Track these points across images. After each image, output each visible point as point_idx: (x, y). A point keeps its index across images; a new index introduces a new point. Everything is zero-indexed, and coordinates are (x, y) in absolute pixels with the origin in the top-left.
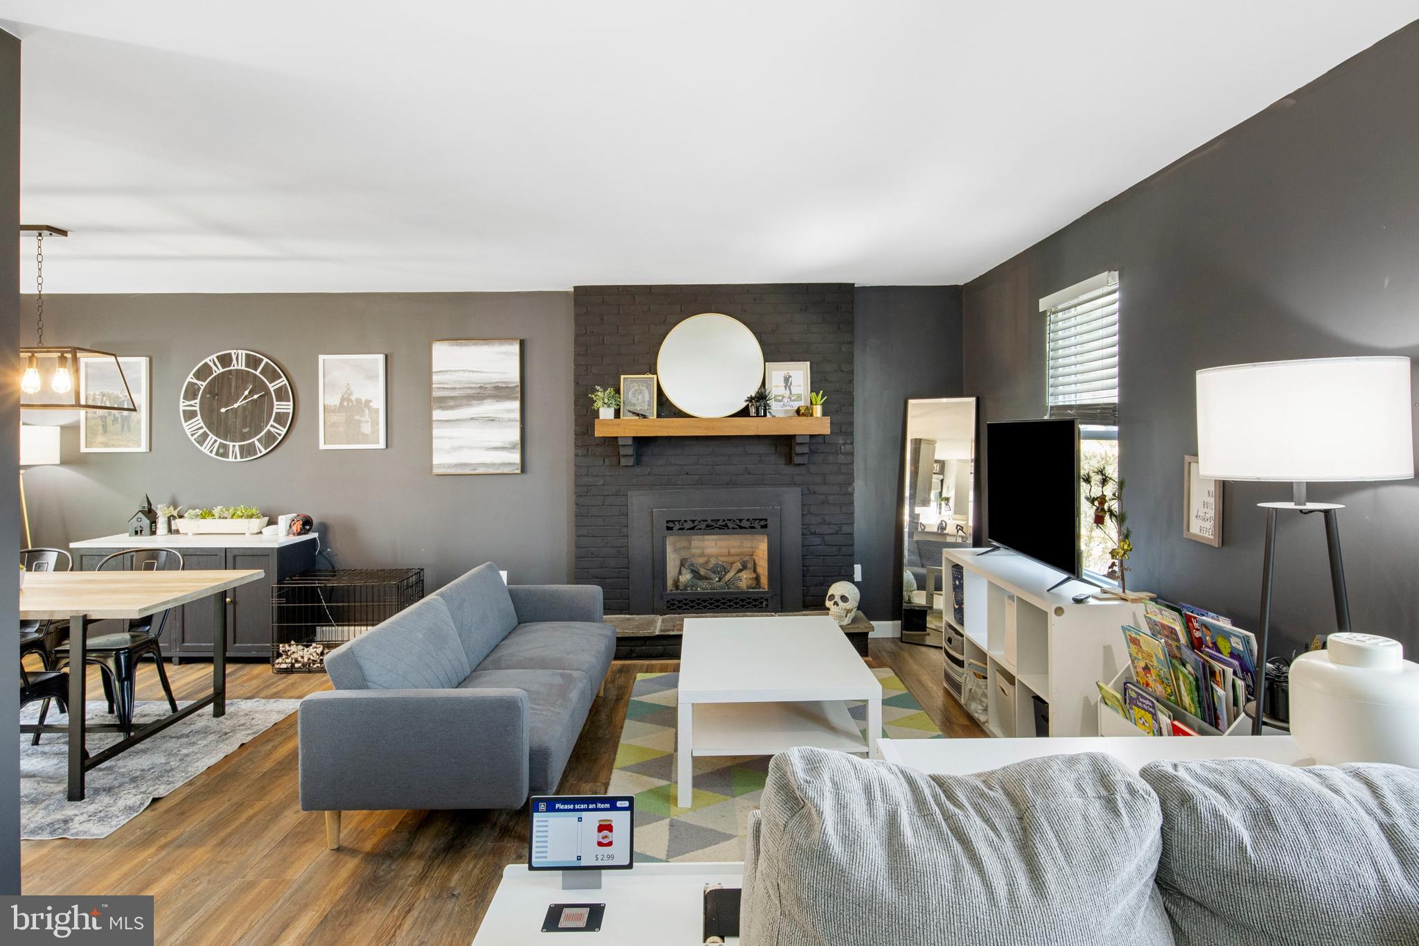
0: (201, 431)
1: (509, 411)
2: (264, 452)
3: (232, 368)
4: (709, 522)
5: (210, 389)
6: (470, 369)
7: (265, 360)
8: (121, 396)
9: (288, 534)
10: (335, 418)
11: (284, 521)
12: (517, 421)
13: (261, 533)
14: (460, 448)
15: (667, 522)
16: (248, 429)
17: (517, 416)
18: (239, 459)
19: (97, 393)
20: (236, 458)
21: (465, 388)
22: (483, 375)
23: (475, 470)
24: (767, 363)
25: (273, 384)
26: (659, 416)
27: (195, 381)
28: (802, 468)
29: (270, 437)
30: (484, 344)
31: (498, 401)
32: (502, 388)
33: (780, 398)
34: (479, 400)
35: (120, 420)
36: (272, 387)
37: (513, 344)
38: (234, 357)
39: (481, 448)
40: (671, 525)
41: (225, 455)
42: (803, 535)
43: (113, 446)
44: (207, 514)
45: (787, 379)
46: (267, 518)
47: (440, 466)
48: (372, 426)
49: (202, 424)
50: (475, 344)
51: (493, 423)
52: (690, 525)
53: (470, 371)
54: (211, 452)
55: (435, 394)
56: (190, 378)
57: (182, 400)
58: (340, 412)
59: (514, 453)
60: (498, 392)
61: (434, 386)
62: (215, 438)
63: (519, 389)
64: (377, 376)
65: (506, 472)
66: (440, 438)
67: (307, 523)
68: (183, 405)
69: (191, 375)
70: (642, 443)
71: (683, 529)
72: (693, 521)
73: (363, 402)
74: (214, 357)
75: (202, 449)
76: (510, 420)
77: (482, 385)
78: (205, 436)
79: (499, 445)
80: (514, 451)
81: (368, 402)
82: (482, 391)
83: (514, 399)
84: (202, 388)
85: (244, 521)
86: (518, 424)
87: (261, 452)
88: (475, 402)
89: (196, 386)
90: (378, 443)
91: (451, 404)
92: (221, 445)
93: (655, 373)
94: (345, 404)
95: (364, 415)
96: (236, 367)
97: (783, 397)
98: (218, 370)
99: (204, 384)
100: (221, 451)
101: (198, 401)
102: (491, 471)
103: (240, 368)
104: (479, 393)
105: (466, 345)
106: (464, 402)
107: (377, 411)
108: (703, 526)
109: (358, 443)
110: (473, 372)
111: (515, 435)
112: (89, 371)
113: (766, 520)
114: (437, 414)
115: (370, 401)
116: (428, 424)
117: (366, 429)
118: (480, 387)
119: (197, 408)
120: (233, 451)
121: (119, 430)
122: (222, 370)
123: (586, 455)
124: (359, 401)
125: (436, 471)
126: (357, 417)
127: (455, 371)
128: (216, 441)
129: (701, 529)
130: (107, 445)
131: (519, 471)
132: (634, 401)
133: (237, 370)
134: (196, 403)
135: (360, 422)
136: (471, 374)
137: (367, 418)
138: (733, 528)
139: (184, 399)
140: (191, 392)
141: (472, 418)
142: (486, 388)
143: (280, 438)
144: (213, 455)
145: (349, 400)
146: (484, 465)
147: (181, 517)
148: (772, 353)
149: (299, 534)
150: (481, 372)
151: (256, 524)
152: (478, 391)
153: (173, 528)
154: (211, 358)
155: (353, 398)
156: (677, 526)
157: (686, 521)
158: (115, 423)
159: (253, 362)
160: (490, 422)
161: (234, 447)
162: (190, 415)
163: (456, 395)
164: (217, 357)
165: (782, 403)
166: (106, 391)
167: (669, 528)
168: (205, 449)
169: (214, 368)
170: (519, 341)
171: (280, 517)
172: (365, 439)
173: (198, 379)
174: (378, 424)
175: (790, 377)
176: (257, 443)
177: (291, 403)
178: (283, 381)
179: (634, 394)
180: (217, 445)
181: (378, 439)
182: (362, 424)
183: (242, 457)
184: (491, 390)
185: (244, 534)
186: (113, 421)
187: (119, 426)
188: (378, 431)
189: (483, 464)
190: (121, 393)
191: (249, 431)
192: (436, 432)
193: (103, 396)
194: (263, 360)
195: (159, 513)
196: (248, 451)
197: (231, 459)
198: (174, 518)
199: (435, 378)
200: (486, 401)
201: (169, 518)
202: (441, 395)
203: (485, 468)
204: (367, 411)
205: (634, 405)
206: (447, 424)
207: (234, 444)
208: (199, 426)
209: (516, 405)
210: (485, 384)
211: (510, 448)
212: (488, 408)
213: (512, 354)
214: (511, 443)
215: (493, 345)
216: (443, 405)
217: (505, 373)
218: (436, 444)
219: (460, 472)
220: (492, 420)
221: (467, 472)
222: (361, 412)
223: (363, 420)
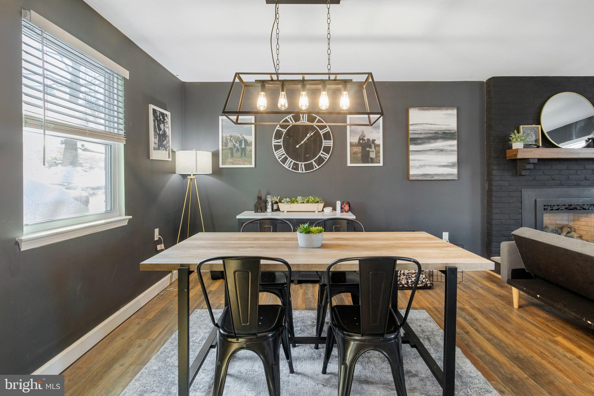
0: (284, 156)
1: (451, 146)
2: (318, 168)
3: (300, 122)
5: (288, 134)
6: (430, 123)
8: (241, 137)
10: (356, 149)
12: (456, 151)
13: (323, 211)
14: (424, 166)
15: (544, 206)
16: (309, 155)
17: (456, 148)
18: (304, 172)
19: (228, 135)
20: (303, 171)
21: (426, 133)
22: (437, 126)
23: (432, 178)
25: (322, 131)
27: (280, 129)
29: (321, 160)
30: (438, 110)
31: (445, 140)
32: (447, 133)
34: (435, 140)
35: (240, 150)
37: (453, 110)
38: (301, 116)
39: (436, 166)
40: (546, 207)
41: (297, 169)
43: (237, 164)
44: (294, 200)
46: (323, 203)
47: (414, 175)
48: (376, 154)
49: (284, 152)
50: (432, 109)
51: (443, 152)
52: (556, 208)
53: (429, 124)
54: (289, 167)
55: (411, 136)
56: (278, 128)
57: (273, 139)
58: (358, 146)
59: (454, 168)
60: (446, 135)
61: (410, 132)
62: (291, 160)
63: (456, 134)
64: (378, 127)
65: (449, 178)
66: (414, 160)
68: (274, 142)
69: (278, 126)
71: (552, 210)
72: (558, 205)
73: (371, 141)
74: (290, 116)
75: (284, 166)
76: (452, 151)
77: (436, 132)
79: (446, 164)
80: (454, 167)
81: (374, 141)
82: (436, 135)
83: (454, 139)
84: (284, 133)
85: (315, 204)
86: (456, 153)
87: (316, 167)
88: (432, 141)
89: (281, 132)
90: (380, 163)
91: (420, 142)
92: (295, 164)
94: (361, 141)
95: (371, 148)
96: (302, 122)
98: (293, 123)
99: (285, 131)
100: (294, 167)
101: (282, 140)
102: (441, 178)
103: (304, 122)
104: (435, 136)
105: (427, 110)
106: (427, 141)
107: (379, 145)
108: (563, 208)
110: (431, 124)
111: (455, 159)
112: (224, 123)
114: (412, 148)
115: (375, 140)
116: (407, 152)
117: (373, 155)
118: (435, 133)
119: (282, 144)
120: (301, 167)
121: (240, 155)
124: (368, 140)
125: (411, 178)
126: (368, 149)
127: (421, 124)
128: (291, 162)
129: (562, 210)
130: (233, 164)
131: (457, 178)
132: (528, 139)
134: (281, 141)
135: (369, 151)
136: (430, 126)
137: (373, 149)
138: (579, 209)
139: (274, 139)
140: (278, 135)
141: (431, 150)
142: (439, 133)
143: (326, 160)
144: (290, 169)
145: (363, 140)
147: (280, 202)
150: (435, 125)
152: (434, 135)
155: (366, 138)
156: (550, 208)
157: (554, 205)
158: (237, 152)
159: (311, 119)
160: (441, 152)
161: (302, 165)
162: (277, 148)
163: (422, 137)
166: (232, 134)
167: (545, 209)
168: (286, 166)
170: (456, 108)
171: (337, 203)
172: (372, 161)
173: (282, 128)
174: (379, 152)
176: (314, 163)
177: (332, 141)
178: (327, 129)
179: (527, 136)
180: (292, 163)
181: (379, 161)
182: (371, 153)
183: (306, 170)
184: (442, 135)
185: (315, 212)
186: (237, 151)
187: (239, 153)
188: (379, 156)
189: (437, 174)
190: (241, 135)
191: (309, 156)
192: (411, 157)
193: (231, 137)
194: (317, 118)
196: (309, 167)
197: (300, 171)
198: (277, 203)
199: (411, 128)
200: (438, 140)
202: (414, 137)
203: (438, 177)
204: (373, 145)
205: (528, 142)
206: (417, 153)
207: (302, 163)
208: (283, 153)
209: (455, 143)
210: (438, 131)
211: (452, 166)
212: (440, 144)
213: (453, 115)
214: (452, 163)
215: (443, 110)
216: (415, 142)
217: (449, 125)
218: (411, 163)
219: (424, 178)
220: (442, 151)
221: (428, 178)
222: (370, 147)
223: (371, 150)
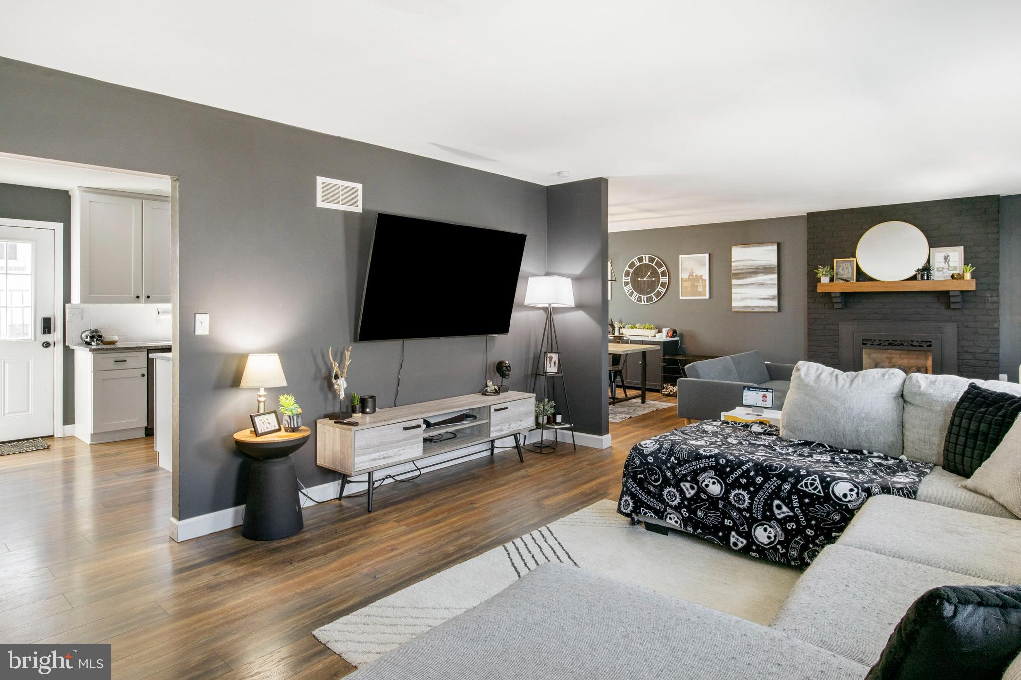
0: (631, 291)
1: (771, 280)
2: (656, 300)
3: (643, 263)
4: (891, 342)
5: (634, 272)
7: (657, 258)
9: (667, 337)
10: (686, 284)
11: (664, 331)
13: (655, 336)
14: (746, 298)
15: (863, 340)
17: (776, 282)
18: (646, 303)
21: (748, 268)
23: (753, 310)
24: (931, 249)
25: (660, 269)
26: (857, 281)
27: (628, 269)
28: (958, 311)
29: (658, 294)
30: (757, 246)
31: (766, 275)
32: (767, 268)
33: (941, 269)
34: (756, 274)
36: (659, 271)
37: (773, 245)
38: (644, 258)
39: (757, 299)
40: (866, 342)
41: (640, 301)
42: (958, 352)
44: (633, 327)
45: (946, 258)
46: (657, 330)
47: (736, 307)
48: (703, 288)
49: (631, 288)
50: (754, 246)
51: (763, 286)
52: (878, 343)
53: (751, 260)
55: (733, 272)
56: (627, 268)
57: (623, 277)
58: (688, 281)
59: (774, 301)
60: (766, 270)
61: (732, 268)
62: (636, 294)
63: (777, 268)
64: (706, 264)
65: (770, 311)
66: (736, 294)
67: (674, 332)
68: (624, 280)
69: (627, 266)
70: (848, 297)
71: (873, 345)
72: (880, 340)
73: (699, 277)
74: (636, 258)
76: (772, 284)
78: (632, 293)
79: (765, 297)
82: (757, 270)
83: (774, 273)
84: (631, 272)
85: (648, 330)
86: (776, 286)
87: (654, 300)
88: (753, 275)
89: (629, 271)
90: (706, 296)
91: (742, 276)
92: (639, 297)
93: (855, 257)
94: (691, 278)
96: (645, 262)
97: (943, 268)
98: (637, 264)
99: (632, 270)
100: (639, 299)
101: (629, 278)
102: (762, 310)
103: (646, 262)
105: (749, 247)
106: (748, 275)
107: (705, 281)
108: (887, 343)
109: (696, 296)
110: (753, 260)
111: (775, 292)
113: (931, 342)
114: (734, 282)
115: (702, 276)
116: (730, 287)
117: (700, 289)
118: (756, 268)
119: (629, 281)
120: (643, 300)
122: (639, 264)
123: (813, 303)
124: (697, 276)
125: (734, 310)
126: (696, 284)
127: (744, 260)
129: (885, 345)
131: (777, 311)
132: (842, 273)
133: (645, 264)
135: (697, 286)
136: (751, 261)
137: (701, 284)
138: (907, 346)
140: (627, 274)
141: (752, 284)
142: (760, 268)
143: (663, 294)
144: (635, 301)
145: (693, 276)
146: (758, 307)
147: (624, 328)
148: (934, 243)
149: (671, 337)
150: (757, 260)
151: (653, 332)
152: (755, 270)
153: (621, 332)
154: (635, 259)
155: (694, 275)
156: (870, 343)
157: (875, 340)
159: (651, 260)
160: (760, 286)
161: (644, 297)
162: (626, 284)
163: (744, 272)
164: (637, 258)
165: (942, 272)
167: (864, 344)
168: (632, 299)
169: (636, 263)
170: (776, 243)
171: (663, 329)
172: (700, 294)
173: (630, 268)
174: (706, 287)
175: (948, 256)
176: (653, 296)
177: (667, 278)
178: (664, 268)
179: (842, 269)
180: (637, 297)
181: (706, 294)
182: (699, 287)
183: (647, 302)
184: (762, 269)
185: (648, 336)
188: (706, 290)
191: (650, 290)
192: (734, 291)
194: (655, 259)
195: (616, 326)
196: (649, 299)
197: (643, 303)
198: (621, 328)
199: (733, 264)
200: (759, 275)
201: (619, 328)
202: (737, 272)
203: (759, 309)
204: (701, 281)
205: (842, 275)
206: (739, 286)
209: (775, 276)
210: (758, 266)
211: (772, 299)
212: (760, 278)
213: (773, 250)
214: (772, 296)
215: (763, 246)
216: (738, 277)
217: (769, 260)
218: (734, 296)
219: (745, 310)
220: (762, 284)
221: (749, 310)
222: (698, 282)
223: (699, 285)
